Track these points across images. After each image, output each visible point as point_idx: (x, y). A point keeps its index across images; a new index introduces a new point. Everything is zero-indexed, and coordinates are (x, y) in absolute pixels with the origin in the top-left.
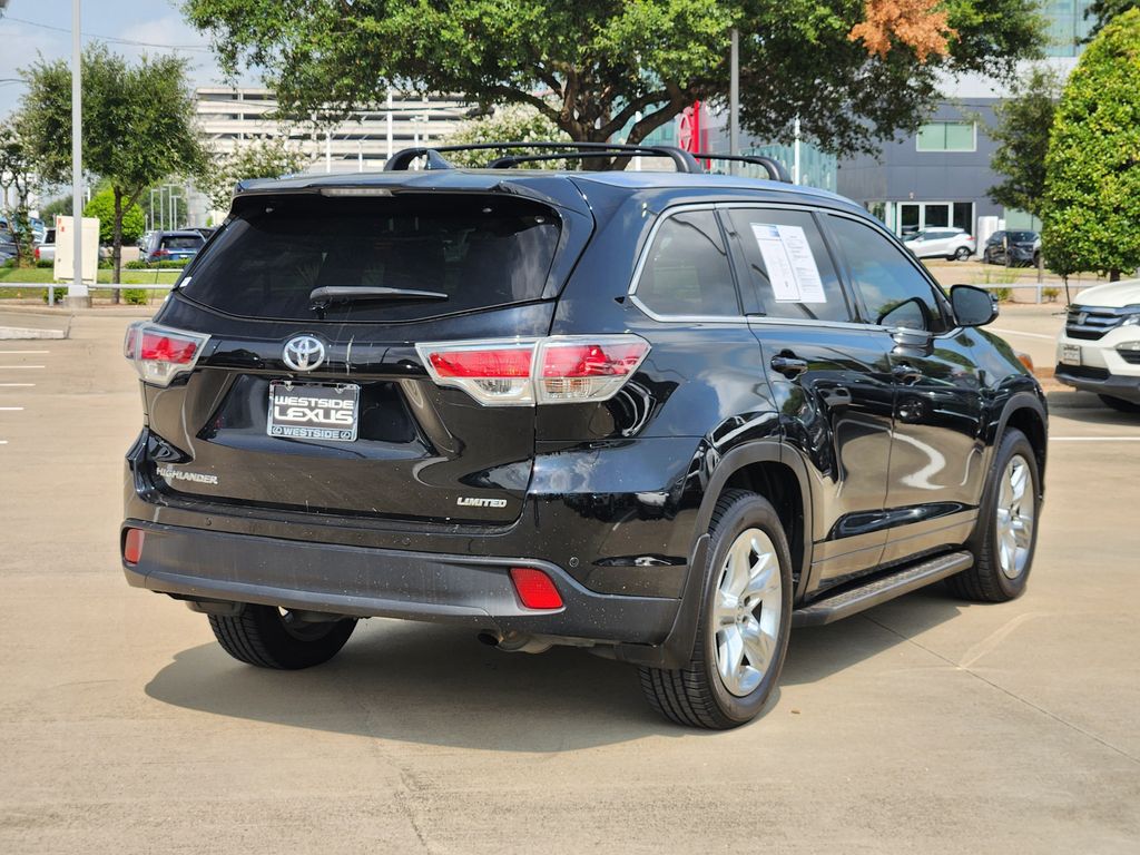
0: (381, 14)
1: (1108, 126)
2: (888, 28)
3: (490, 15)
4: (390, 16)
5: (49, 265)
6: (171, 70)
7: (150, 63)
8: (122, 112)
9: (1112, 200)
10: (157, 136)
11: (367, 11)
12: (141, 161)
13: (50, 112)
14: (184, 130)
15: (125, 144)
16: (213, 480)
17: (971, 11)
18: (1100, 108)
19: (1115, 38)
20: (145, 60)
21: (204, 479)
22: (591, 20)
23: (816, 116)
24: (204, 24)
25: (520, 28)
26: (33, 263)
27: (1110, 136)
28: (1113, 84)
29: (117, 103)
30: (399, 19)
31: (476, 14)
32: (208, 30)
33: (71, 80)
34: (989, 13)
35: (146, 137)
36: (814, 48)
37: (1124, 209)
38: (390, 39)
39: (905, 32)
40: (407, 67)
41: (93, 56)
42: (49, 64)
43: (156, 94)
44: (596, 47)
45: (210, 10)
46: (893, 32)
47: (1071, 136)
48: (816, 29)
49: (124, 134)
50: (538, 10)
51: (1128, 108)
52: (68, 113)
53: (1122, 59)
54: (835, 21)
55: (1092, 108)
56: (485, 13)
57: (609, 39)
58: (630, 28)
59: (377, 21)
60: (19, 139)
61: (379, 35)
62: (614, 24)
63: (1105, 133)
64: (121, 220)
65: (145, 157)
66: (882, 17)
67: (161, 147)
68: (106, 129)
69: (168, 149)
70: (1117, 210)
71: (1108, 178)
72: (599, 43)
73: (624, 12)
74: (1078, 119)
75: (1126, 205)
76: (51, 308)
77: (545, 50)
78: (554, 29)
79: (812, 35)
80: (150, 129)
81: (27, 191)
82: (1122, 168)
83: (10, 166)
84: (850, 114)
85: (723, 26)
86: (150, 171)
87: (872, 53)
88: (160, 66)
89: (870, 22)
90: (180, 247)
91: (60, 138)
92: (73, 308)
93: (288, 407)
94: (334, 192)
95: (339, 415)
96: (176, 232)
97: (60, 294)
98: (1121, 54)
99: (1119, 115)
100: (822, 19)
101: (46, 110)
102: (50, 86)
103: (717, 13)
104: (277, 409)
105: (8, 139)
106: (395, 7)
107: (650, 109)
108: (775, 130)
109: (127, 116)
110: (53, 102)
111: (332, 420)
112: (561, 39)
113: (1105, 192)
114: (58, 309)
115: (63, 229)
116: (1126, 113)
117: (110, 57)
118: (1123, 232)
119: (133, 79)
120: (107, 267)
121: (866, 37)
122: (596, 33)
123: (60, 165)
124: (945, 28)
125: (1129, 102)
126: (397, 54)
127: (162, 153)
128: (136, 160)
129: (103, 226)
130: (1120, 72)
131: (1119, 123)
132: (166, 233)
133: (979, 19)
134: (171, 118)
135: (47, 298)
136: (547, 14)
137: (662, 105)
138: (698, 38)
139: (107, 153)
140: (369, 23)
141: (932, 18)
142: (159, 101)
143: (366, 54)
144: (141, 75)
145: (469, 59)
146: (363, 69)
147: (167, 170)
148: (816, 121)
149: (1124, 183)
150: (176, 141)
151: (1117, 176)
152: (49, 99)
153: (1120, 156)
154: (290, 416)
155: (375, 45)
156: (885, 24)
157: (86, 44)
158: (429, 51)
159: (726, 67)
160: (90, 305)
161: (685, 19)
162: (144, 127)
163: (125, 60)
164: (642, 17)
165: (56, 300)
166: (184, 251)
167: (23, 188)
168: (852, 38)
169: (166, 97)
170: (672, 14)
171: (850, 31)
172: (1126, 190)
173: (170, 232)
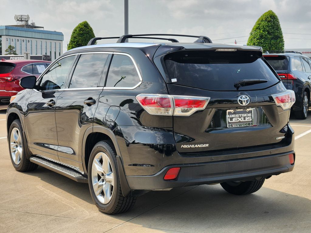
16: (207, 145)
21: (204, 146)
93: (233, 118)
94: (219, 50)
95: (248, 118)
104: (229, 119)
111: (246, 120)
154: (234, 120)
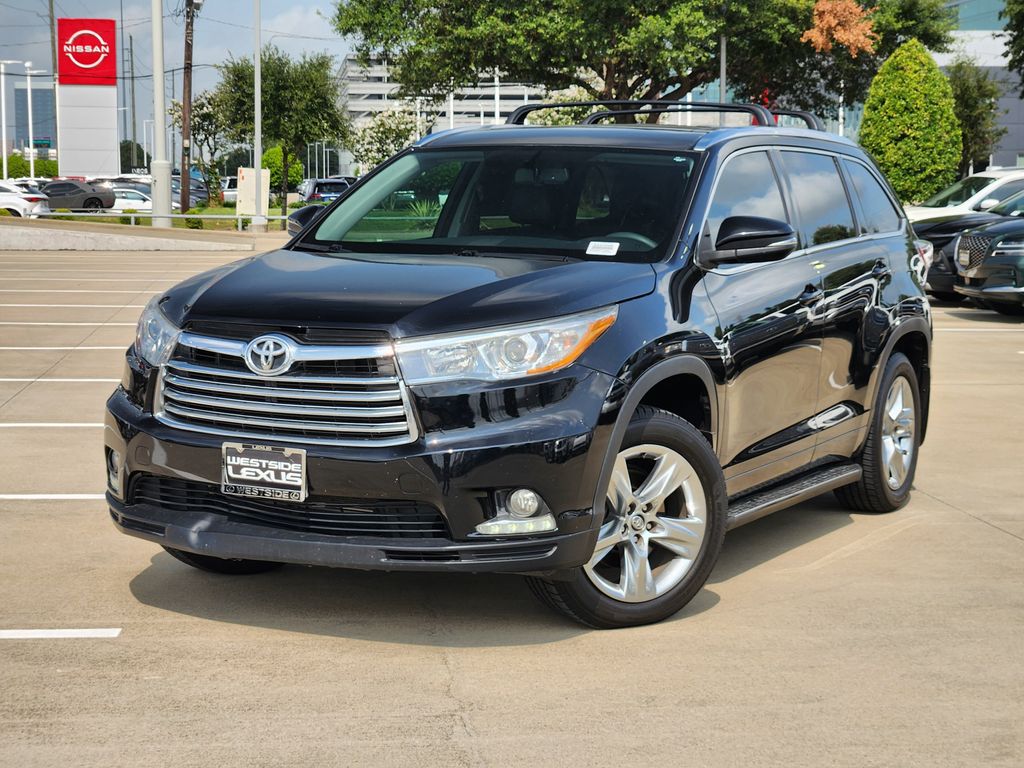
0: (470, 25)
1: (891, 113)
2: (829, 32)
3: (545, 27)
4: (477, 25)
5: (232, 205)
6: (323, 64)
7: (308, 59)
8: (288, 94)
9: (893, 159)
10: (311, 111)
11: (460, 21)
12: (300, 129)
13: (238, 95)
14: (332, 107)
15: (290, 117)
17: (892, 20)
18: (887, 102)
19: (898, 59)
20: (304, 57)
22: (616, 31)
23: (798, 92)
24: (345, 32)
25: (566, 35)
26: (220, 204)
27: (892, 120)
28: (895, 87)
29: (285, 88)
30: (481, 28)
31: (533, 25)
32: (349, 35)
33: (253, 71)
34: (907, 21)
35: (304, 112)
36: (779, 48)
37: (899, 165)
38: (476, 43)
39: (841, 35)
40: (488, 61)
41: (267, 54)
42: (237, 60)
43: (312, 81)
44: (621, 49)
45: (350, 23)
46: (832, 35)
47: (870, 120)
48: (779, 34)
49: (289, 110)
50: (579, 23)
51: (903, 103)
52: (251, 96)
53: (901, 72)
54: (792, 29)
55: (883, 102)
56: (540, 25)
57: (629, 44)
58: (643, 36)
59: (467, 29)
60: (211, 110)
61: (469, 40)
62: (632, 33)
63: (890, 118)
64: (287, 171)
65: (303, 126)
66: (825, 26)
67: (314, 119)
68: (276, 106)
69: (320, 120)
70: (896, 165)
71: (890, 145)
72: (622, 47)
73: (640, 24)
74: (875, 109)
75: (900, 162)
76: (240, 232)
77: (585, 51)
78: (590, 36)
79: (776, 38)
80: (307, 106)
81: (216, 149)
82: (897, 140)
83: (203, 130)
84: (822, 92)
85: (709, 32)
86: (307, 136)
87: (818, 51)
88: (315, 61)
89: (816, 29)
90: (330, 191)
91: (244, 113)
92: (255, 232)
96: (328, 180)
97: (246, 223)
98: (902, 69)
99: (898, 106)
100: (783, 26)
101: (235, 92)
102: (237, 76)
103: (705, 23)
105: (202, 109)
106: (480, 19)
107: (670, 89)
108: (768, 102)
109: (292, 98)
110: (239, 88)
112: (595, 43)
113: (888, 154)
114: (245, 233)
115: (243, 178)
116: (902, 105)
117: (280, 55)
118: (900, 179)
119: (296, 70)
120: (275, 207)
121: (813, 40)
122: (619, 40)
123: (244, 132)
124: (869, 33)
125: (904, 99)
126: (480, 53)
127: (315, 124)
128: (297, 128)
129: (272, 176)
130: (900, 80)
131: (897, 112)
132: (320, 180)
133: (899, 25)
134: (322, 98)
135: (237, 226)
136: (584, 26)
137: (678, 86)
138: (694, 41)
139: (277, 124)
140: (461, 31)
141: (861, 25)
142: (314, 87)
143: (459, 52)
144: (302, 68)
145: (529, 57)
146: (458, 62)
147: (318, 136)
148: (798, 96)
149: (899, 149)
150: (325, 115)
151: (896, 144)
152: (236, 85)
153: (897, 133)
155: (466, 47)
156: (828, 30)
157: (262, 46)
158: (503, 51)
159: (717, 60)
160: (267, 230)
161: (682, 28)
162: (302, 106)
163: (290, 58)
164: (652, 28)
165: (243, 227)
166: (333, 194)
167: (213, 147)
168: (803, 40)
169: (318, 84)
170: (673, 26)
171: (802, 35)
172: (901, 153)
173: (324, 180)
